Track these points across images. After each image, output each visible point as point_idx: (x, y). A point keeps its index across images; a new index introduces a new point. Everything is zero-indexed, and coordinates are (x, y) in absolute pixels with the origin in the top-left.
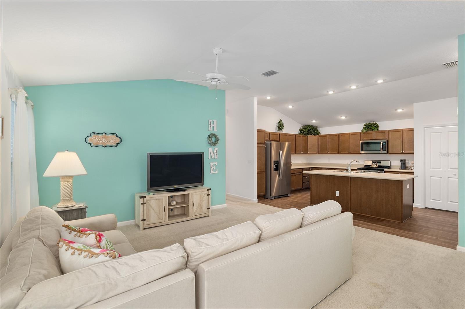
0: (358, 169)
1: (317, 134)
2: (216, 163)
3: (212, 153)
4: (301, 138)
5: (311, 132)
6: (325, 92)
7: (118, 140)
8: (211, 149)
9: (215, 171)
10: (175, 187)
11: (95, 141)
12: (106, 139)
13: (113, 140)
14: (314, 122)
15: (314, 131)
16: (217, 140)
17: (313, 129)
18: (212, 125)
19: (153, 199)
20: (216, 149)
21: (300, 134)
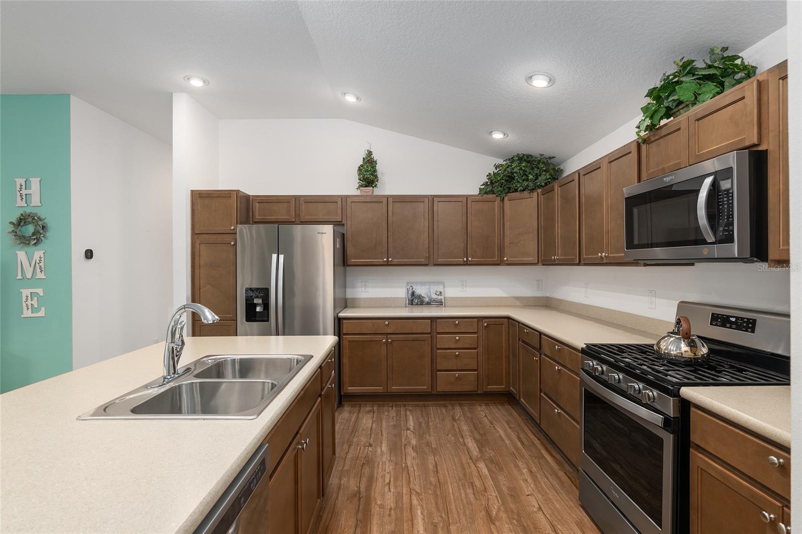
1: (540, 187)
2: (40, 291)
3: (26, 264)
8: (21, 255)
9: (34, 310)
14: (498, 140)
15: (528, 177)
17: (521, 169)
18: (24, 192)
20: (38, 254)
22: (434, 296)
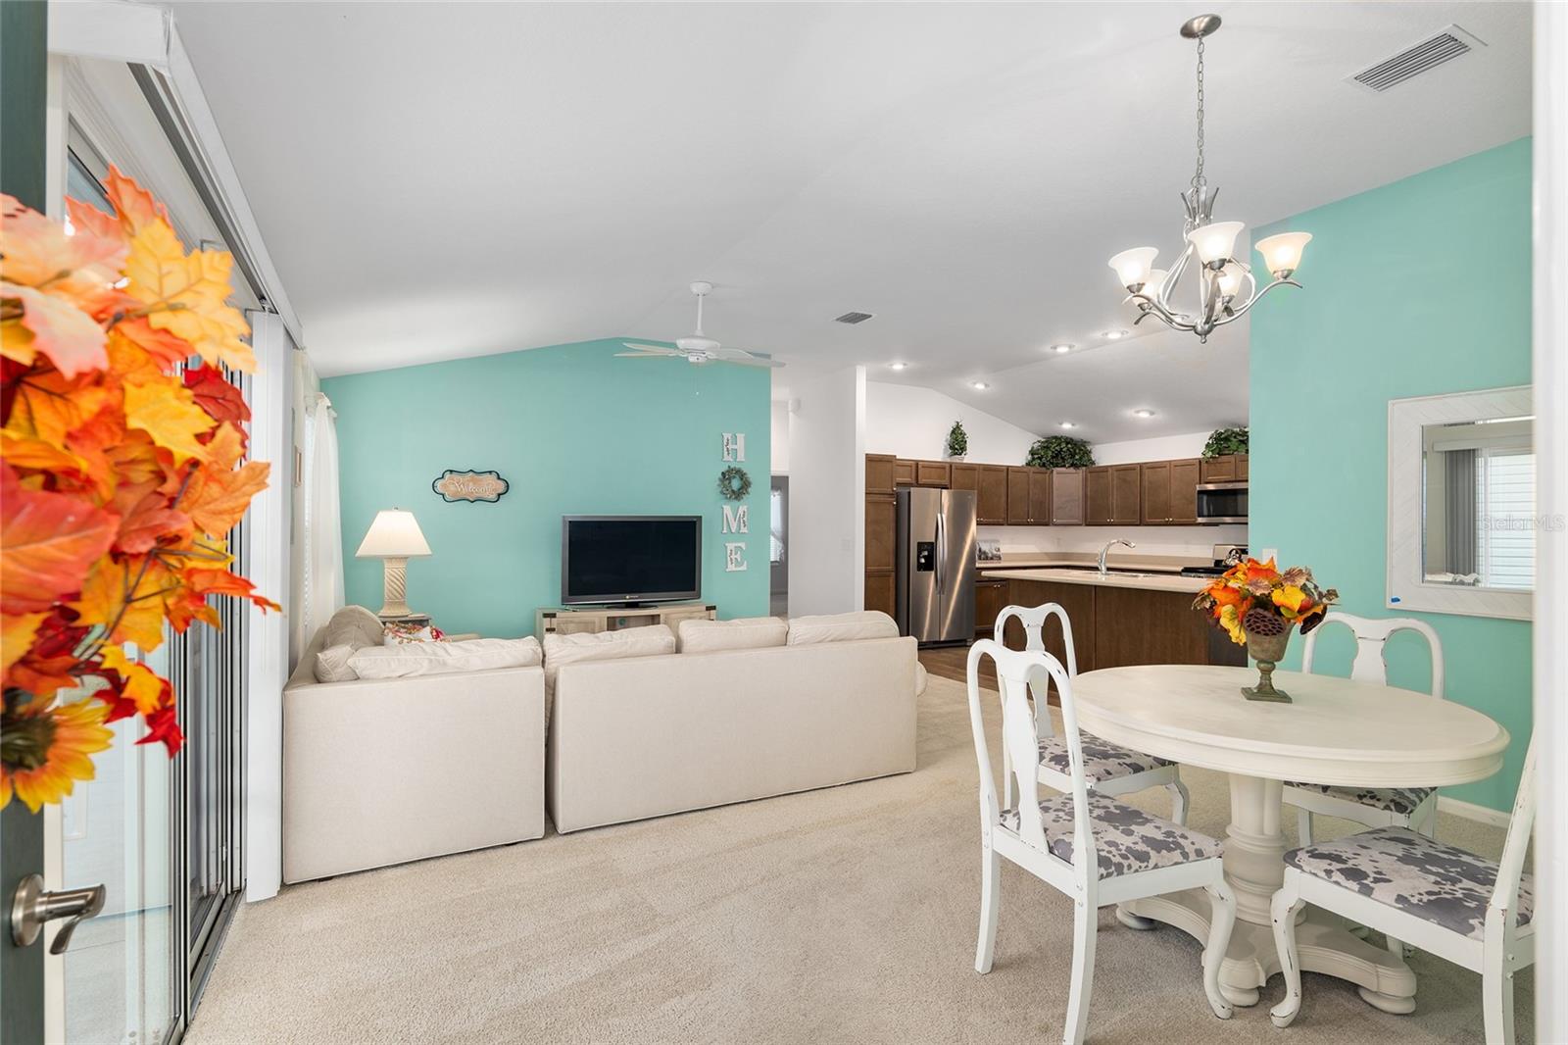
0: (1183, 571)
1: (1084, 465)
2: (743, 545)
3: (731, 518)
4: (1028, 475)
5: (1062, 458)
6: (1047, 349)
7: (501, 487)
8: (727, 509)
9: (739, 564)
10: (628, 598)
11: (452, 488)
12: (474, 484)
13: (491, 486)
14: (1067, 428)
15: (1073, 456)
16: (746, 485)
17: (1069, 449)
18: (731, 446)
19: (572, 622)
20: (742, 508)
21: (1028, 464)
22: (995, 552)
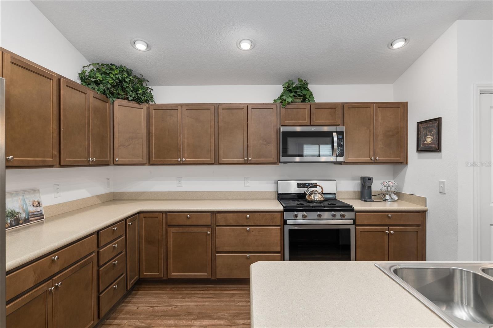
1: (147, 102)
5: (124, 89)
17: (130, 81)
